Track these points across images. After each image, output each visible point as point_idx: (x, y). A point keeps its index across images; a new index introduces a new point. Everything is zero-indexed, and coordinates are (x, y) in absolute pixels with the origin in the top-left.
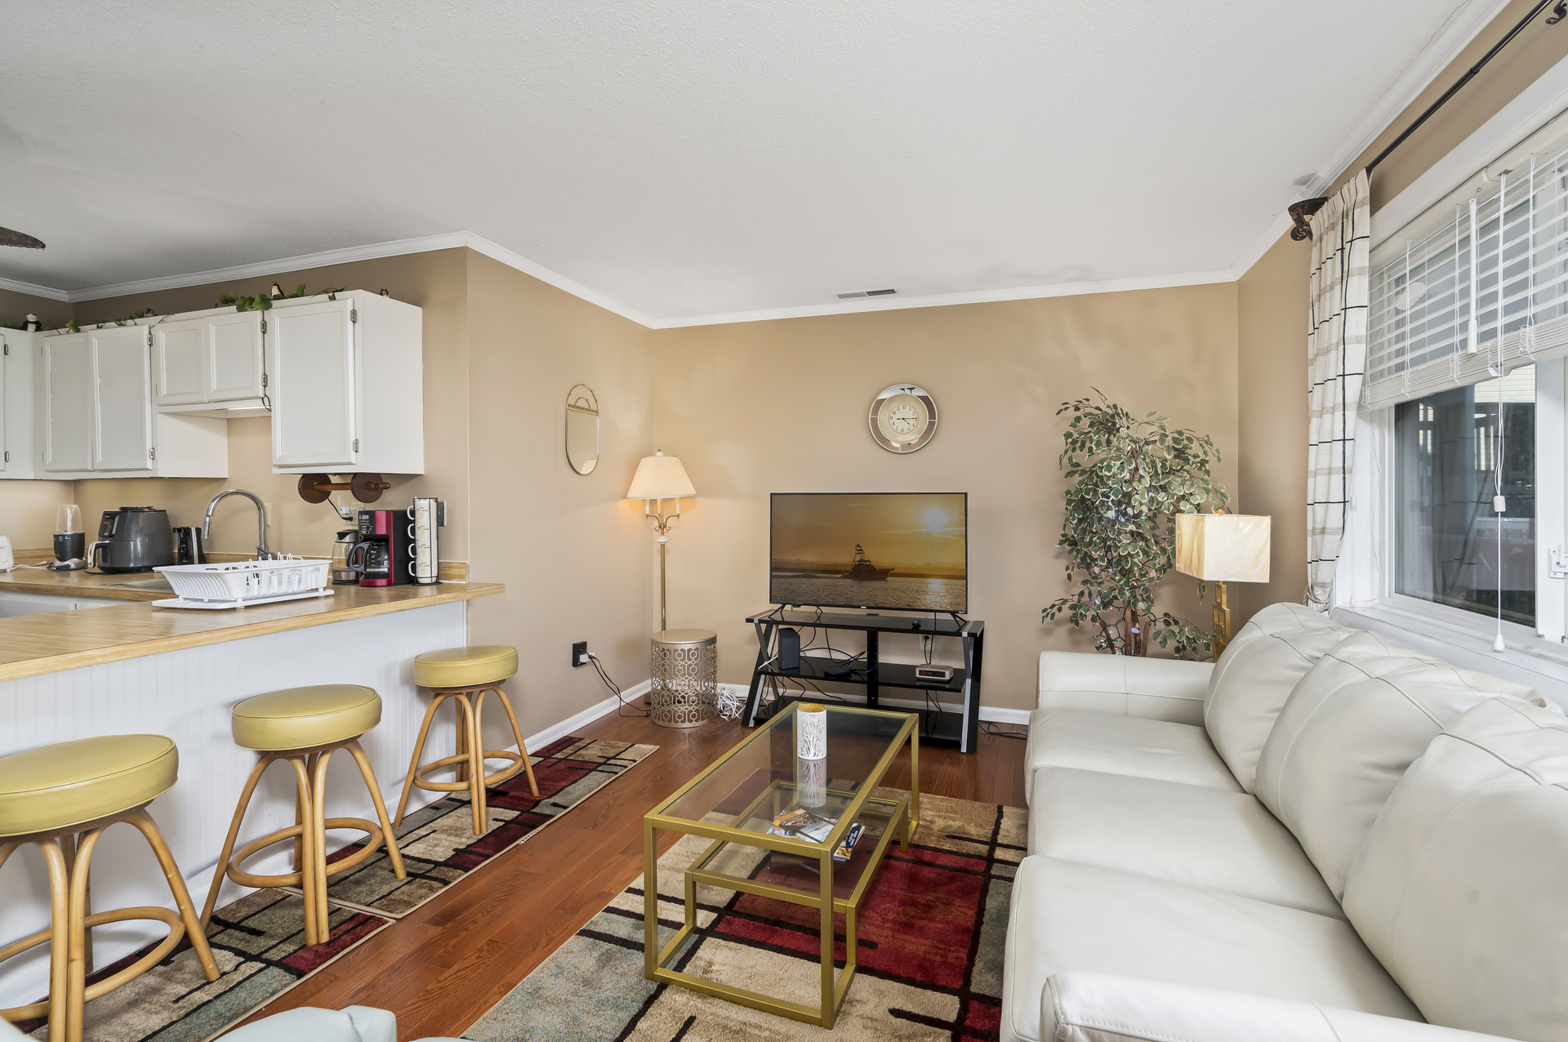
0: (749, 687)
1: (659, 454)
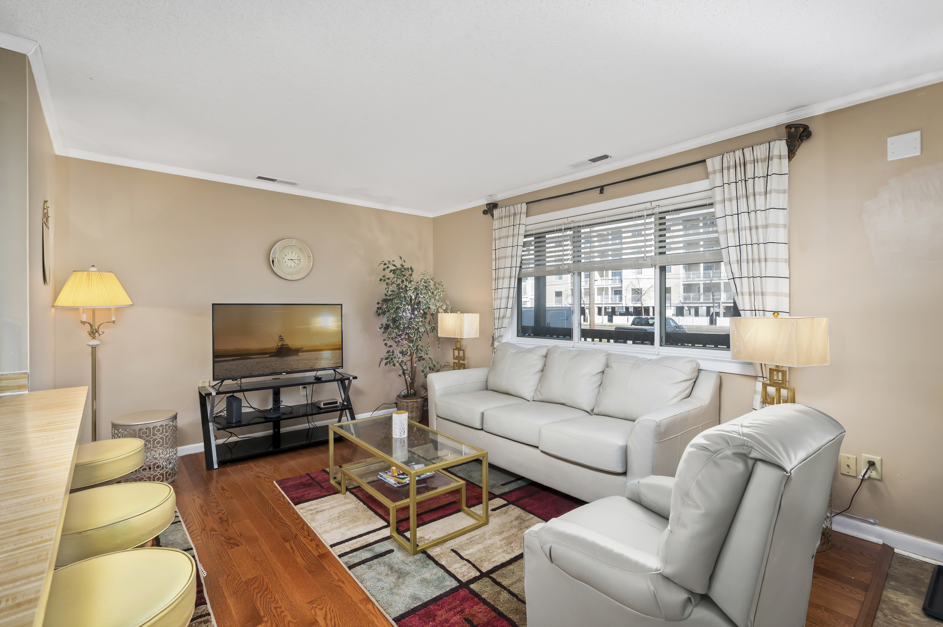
0: (203, 443)
1: (93, 269)
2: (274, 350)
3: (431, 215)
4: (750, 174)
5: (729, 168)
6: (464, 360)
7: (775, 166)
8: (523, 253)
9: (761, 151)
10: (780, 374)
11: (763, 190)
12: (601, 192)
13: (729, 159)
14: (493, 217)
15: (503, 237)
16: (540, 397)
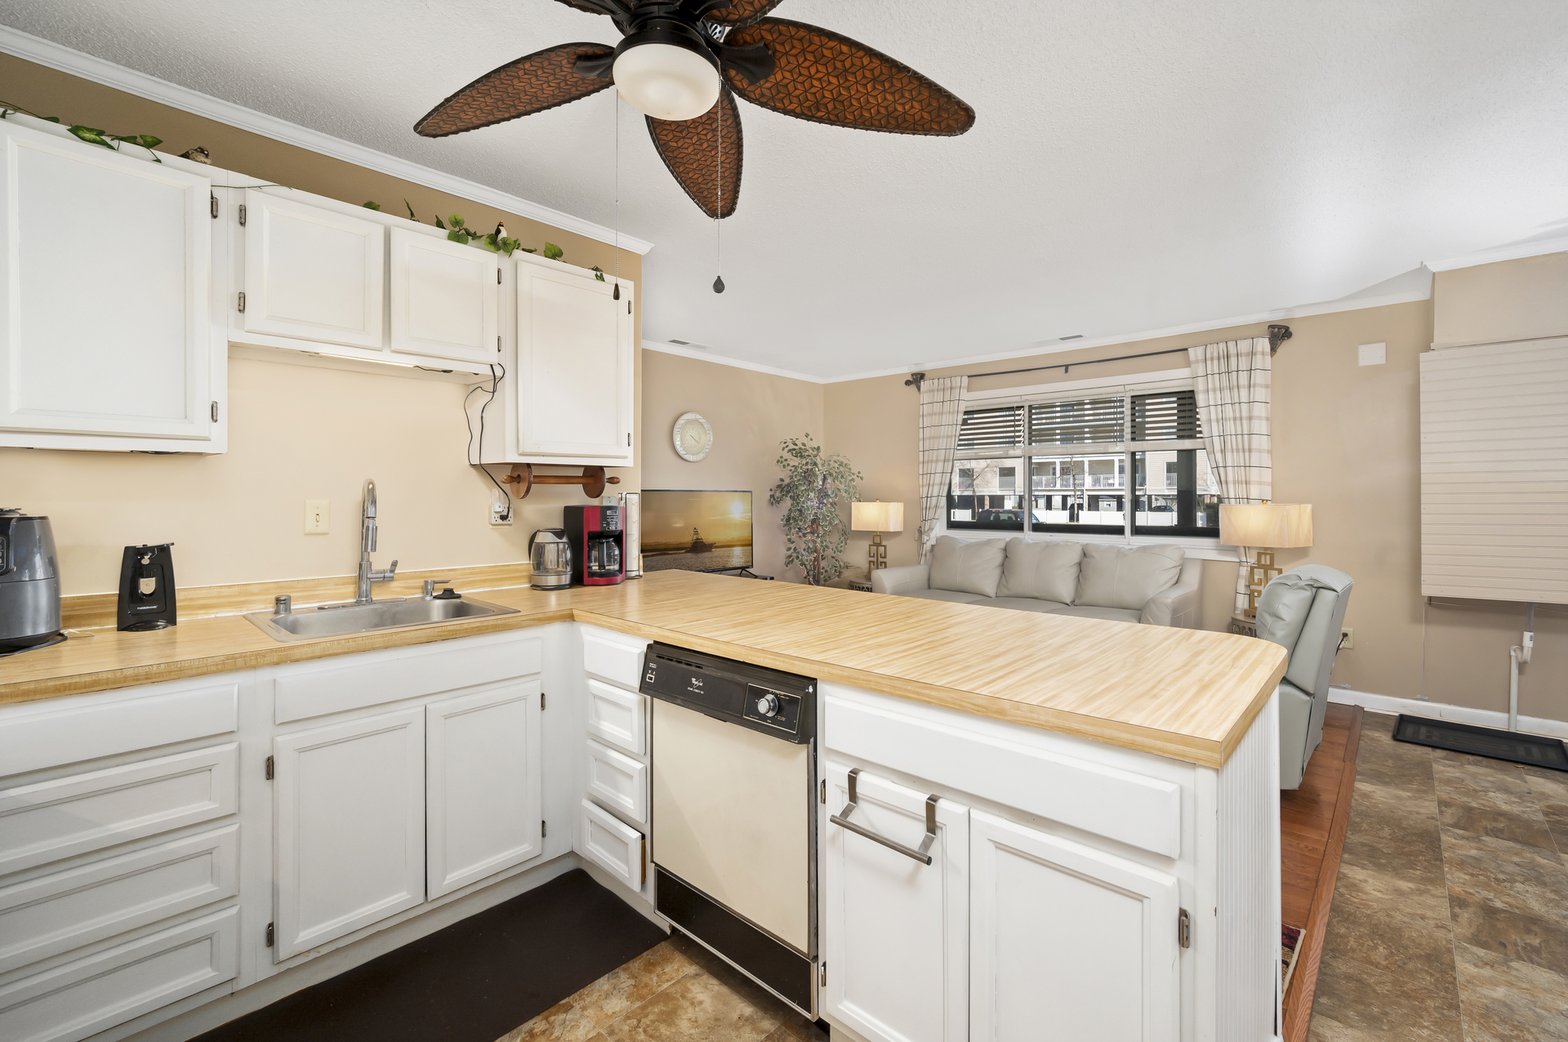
2: (690, 545)
3: (823, 381)
4: (1233, 367)
5: (1212, 359)
6: (885, 557)
7: (1258, 362)
8: (962, 432)
9: (1244, 346)
10: (1268, 557)
11: (1246, 383)
12: (1066, 371)
13: (1213, 350)
14: (919, 389)
15: (935, 414)
16: (1006, 592)
